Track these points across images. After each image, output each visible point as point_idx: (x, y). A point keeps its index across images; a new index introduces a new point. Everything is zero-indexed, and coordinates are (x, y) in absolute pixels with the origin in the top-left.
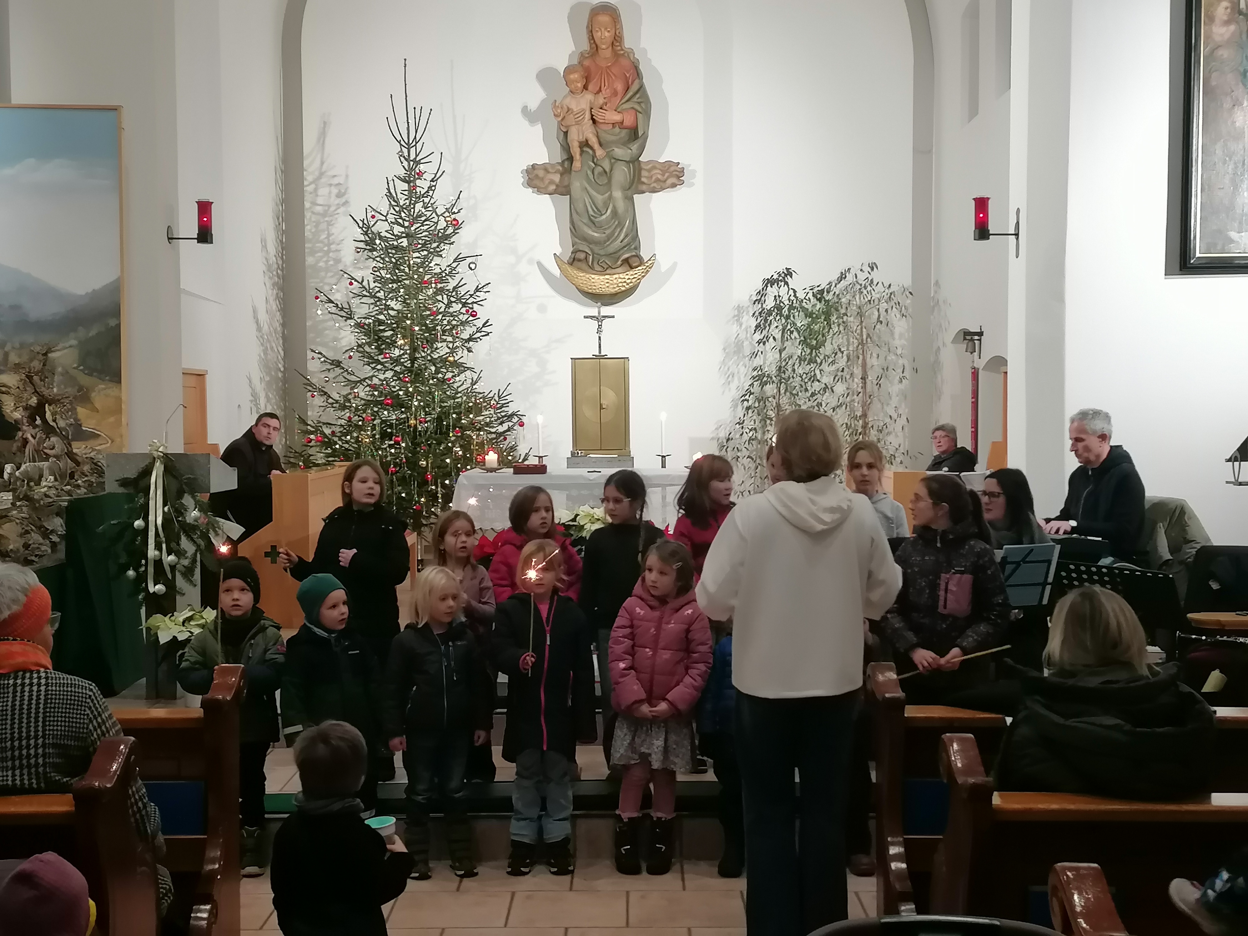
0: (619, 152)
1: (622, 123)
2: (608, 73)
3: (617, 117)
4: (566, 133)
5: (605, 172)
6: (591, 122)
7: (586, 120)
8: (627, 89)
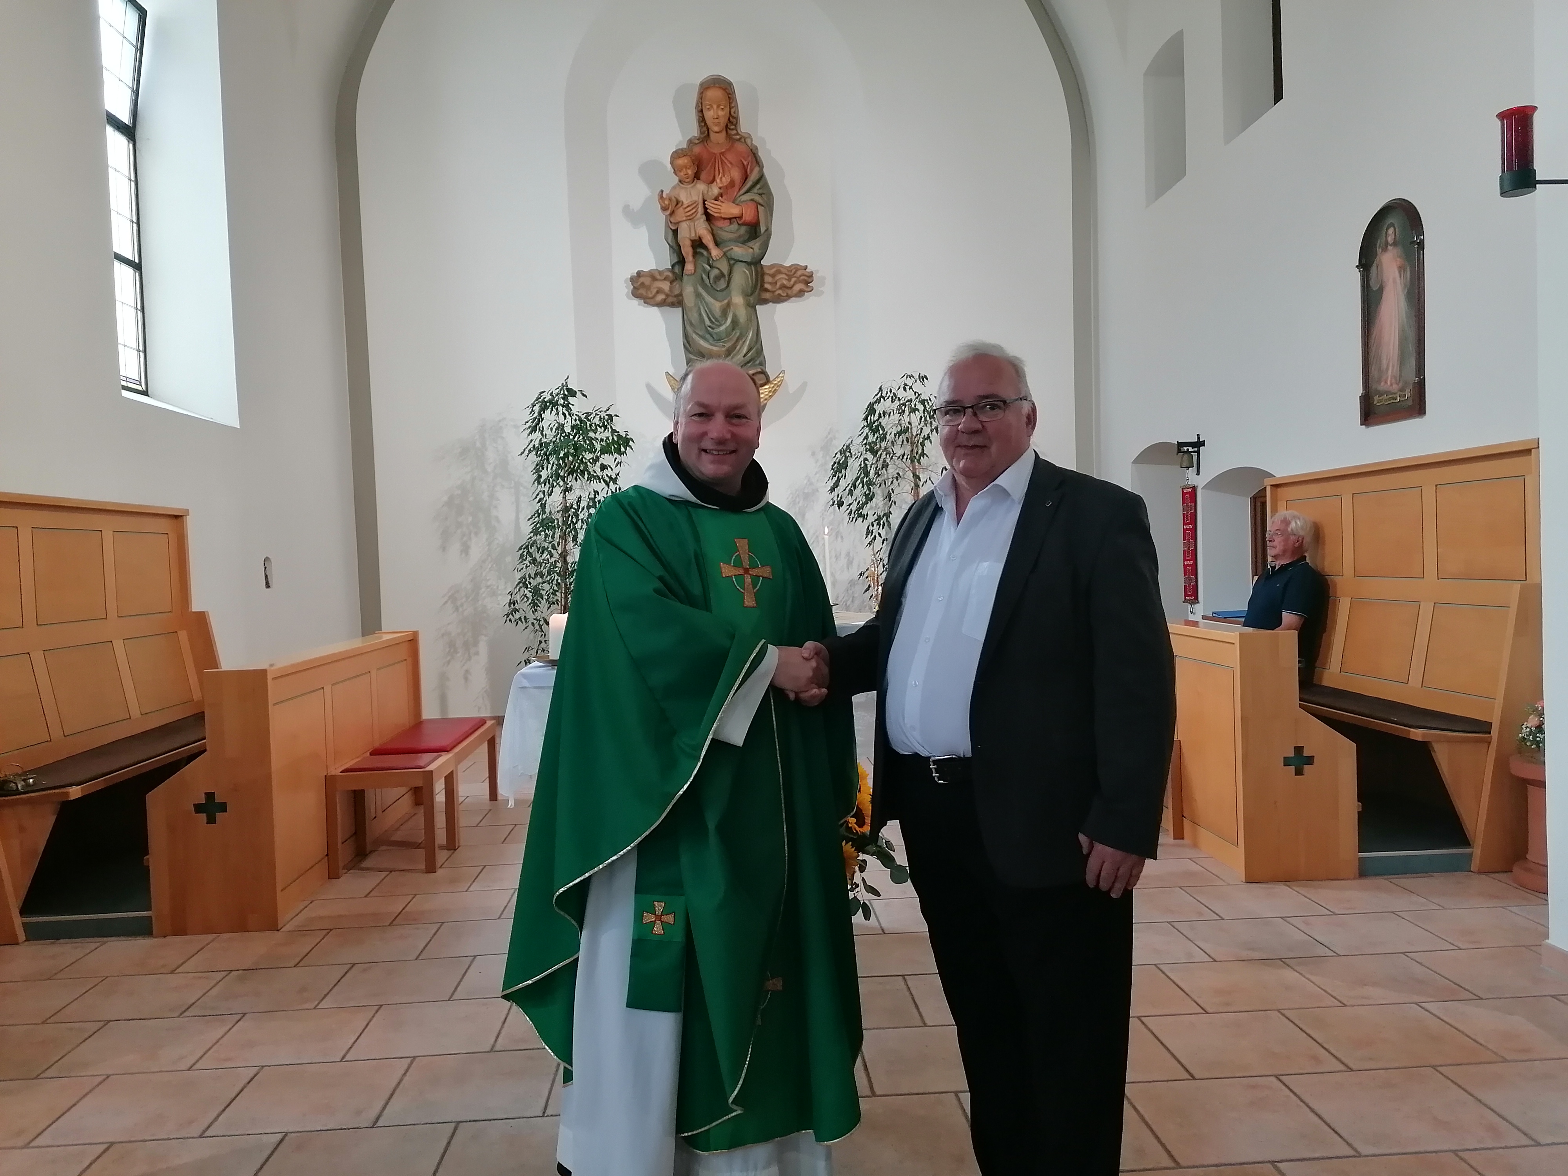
0: (738, 251)
1: (741, 217)
2: (722, 160)
3: (735, 211)
4: (675, 232)
5: (723, 275)
6: (704, 217)
7: (699, 215)
8: (746, 178)
